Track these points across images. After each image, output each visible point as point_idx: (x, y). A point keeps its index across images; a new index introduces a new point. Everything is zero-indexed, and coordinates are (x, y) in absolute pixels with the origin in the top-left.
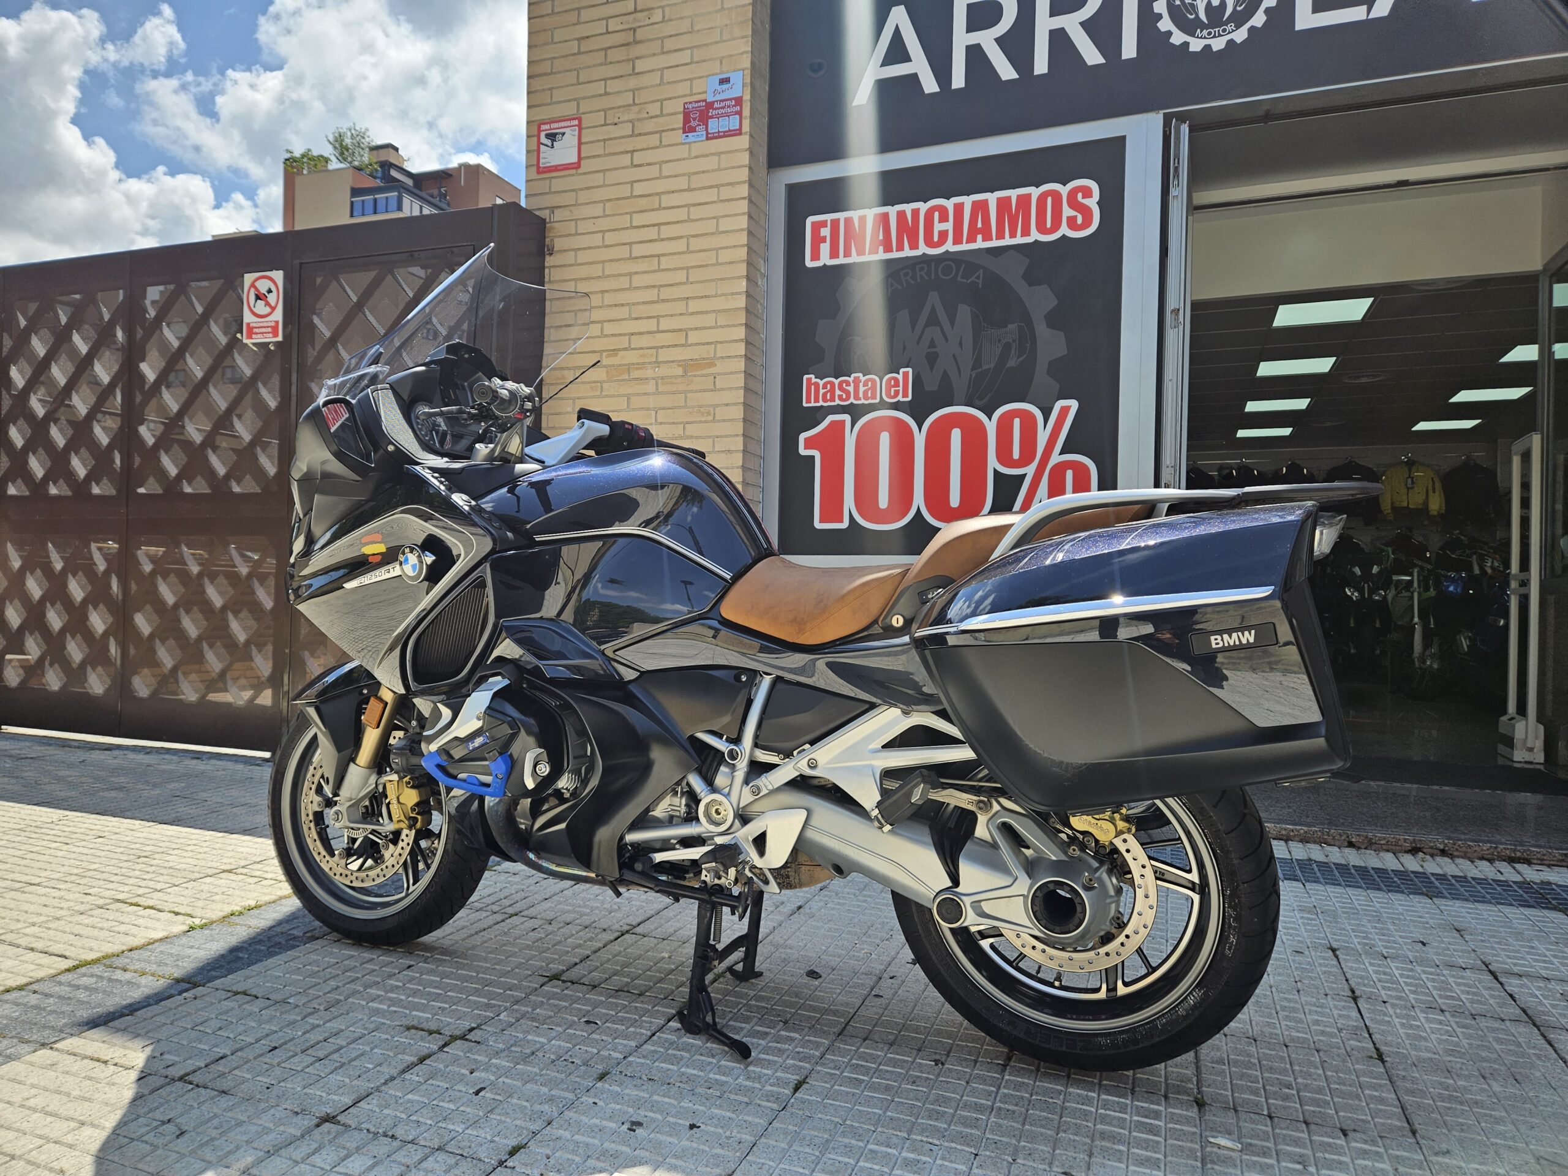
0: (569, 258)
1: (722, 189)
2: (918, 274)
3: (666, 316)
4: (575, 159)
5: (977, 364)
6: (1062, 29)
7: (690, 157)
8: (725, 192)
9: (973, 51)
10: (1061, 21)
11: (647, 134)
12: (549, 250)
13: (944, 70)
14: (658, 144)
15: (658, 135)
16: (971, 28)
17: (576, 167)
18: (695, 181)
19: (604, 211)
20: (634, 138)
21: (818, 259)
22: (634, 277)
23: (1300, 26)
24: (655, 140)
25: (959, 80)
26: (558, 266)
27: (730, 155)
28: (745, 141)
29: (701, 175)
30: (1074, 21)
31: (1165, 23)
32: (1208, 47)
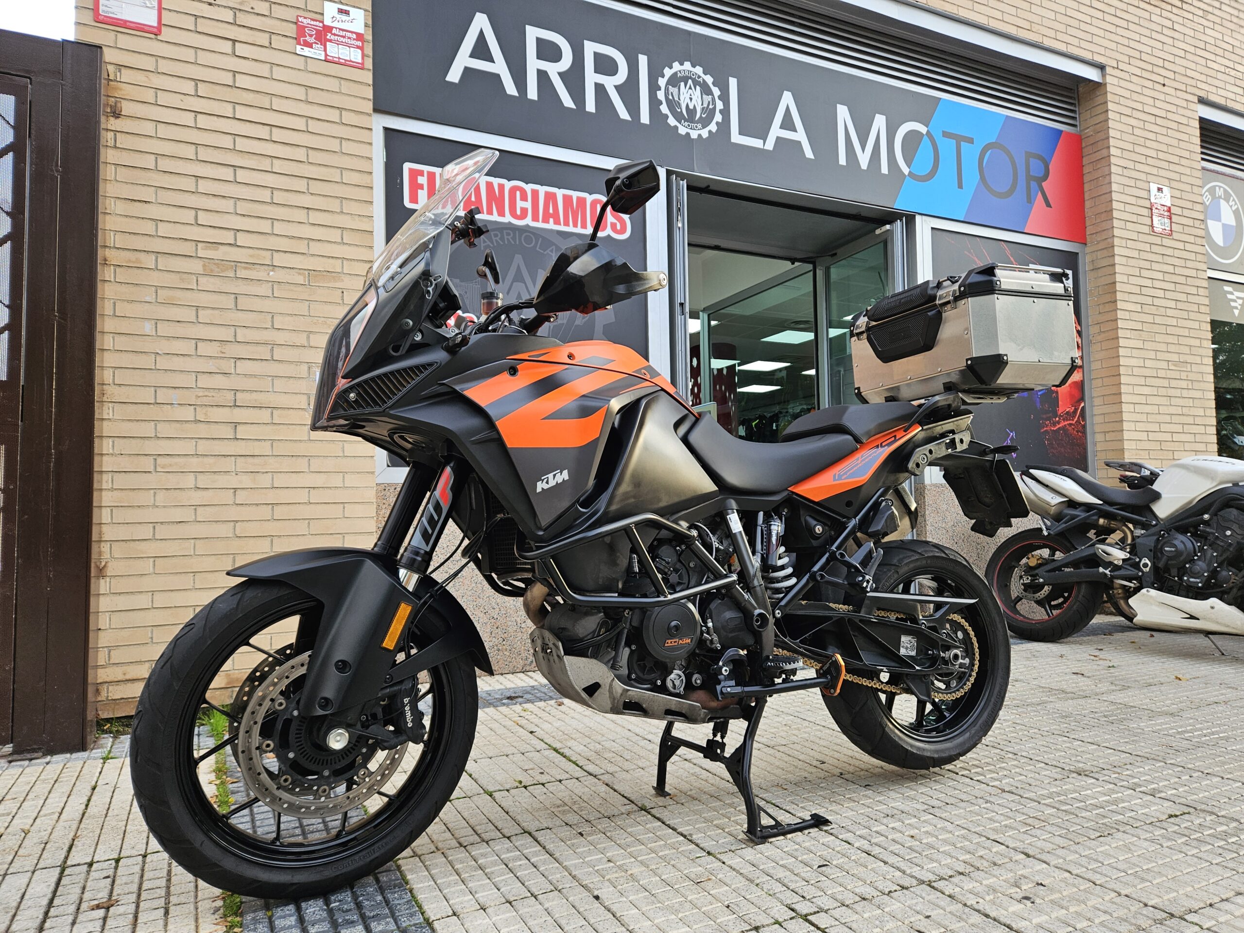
0: (146, 128)
1: (343, 112)
2: (506, 237)
3: (282, 220)
4: (153, 23)
6: (603, 85)
7: (306, 70)
8: (348, 117)
9: (542, 76)
10: (602, 79)
11: (252, 28)
12: (114, 112)
13: (520, 81)
14: (267, 44)
15: (267, 35)
16: (540, 56)
17: (156, 32)
18: (313, 96)
19: (196, 90)
20: (236, 28)
21: (416, 202)
22: (240, 172)
23: (733, 140)
24: (263, 39)
25: (532, 93)
26: (127, 133)
27: (352, 84)
28: (368, 77)
29: (320, 92)
30: (610, 83)
31: (664, 109)
32: (688, 134)
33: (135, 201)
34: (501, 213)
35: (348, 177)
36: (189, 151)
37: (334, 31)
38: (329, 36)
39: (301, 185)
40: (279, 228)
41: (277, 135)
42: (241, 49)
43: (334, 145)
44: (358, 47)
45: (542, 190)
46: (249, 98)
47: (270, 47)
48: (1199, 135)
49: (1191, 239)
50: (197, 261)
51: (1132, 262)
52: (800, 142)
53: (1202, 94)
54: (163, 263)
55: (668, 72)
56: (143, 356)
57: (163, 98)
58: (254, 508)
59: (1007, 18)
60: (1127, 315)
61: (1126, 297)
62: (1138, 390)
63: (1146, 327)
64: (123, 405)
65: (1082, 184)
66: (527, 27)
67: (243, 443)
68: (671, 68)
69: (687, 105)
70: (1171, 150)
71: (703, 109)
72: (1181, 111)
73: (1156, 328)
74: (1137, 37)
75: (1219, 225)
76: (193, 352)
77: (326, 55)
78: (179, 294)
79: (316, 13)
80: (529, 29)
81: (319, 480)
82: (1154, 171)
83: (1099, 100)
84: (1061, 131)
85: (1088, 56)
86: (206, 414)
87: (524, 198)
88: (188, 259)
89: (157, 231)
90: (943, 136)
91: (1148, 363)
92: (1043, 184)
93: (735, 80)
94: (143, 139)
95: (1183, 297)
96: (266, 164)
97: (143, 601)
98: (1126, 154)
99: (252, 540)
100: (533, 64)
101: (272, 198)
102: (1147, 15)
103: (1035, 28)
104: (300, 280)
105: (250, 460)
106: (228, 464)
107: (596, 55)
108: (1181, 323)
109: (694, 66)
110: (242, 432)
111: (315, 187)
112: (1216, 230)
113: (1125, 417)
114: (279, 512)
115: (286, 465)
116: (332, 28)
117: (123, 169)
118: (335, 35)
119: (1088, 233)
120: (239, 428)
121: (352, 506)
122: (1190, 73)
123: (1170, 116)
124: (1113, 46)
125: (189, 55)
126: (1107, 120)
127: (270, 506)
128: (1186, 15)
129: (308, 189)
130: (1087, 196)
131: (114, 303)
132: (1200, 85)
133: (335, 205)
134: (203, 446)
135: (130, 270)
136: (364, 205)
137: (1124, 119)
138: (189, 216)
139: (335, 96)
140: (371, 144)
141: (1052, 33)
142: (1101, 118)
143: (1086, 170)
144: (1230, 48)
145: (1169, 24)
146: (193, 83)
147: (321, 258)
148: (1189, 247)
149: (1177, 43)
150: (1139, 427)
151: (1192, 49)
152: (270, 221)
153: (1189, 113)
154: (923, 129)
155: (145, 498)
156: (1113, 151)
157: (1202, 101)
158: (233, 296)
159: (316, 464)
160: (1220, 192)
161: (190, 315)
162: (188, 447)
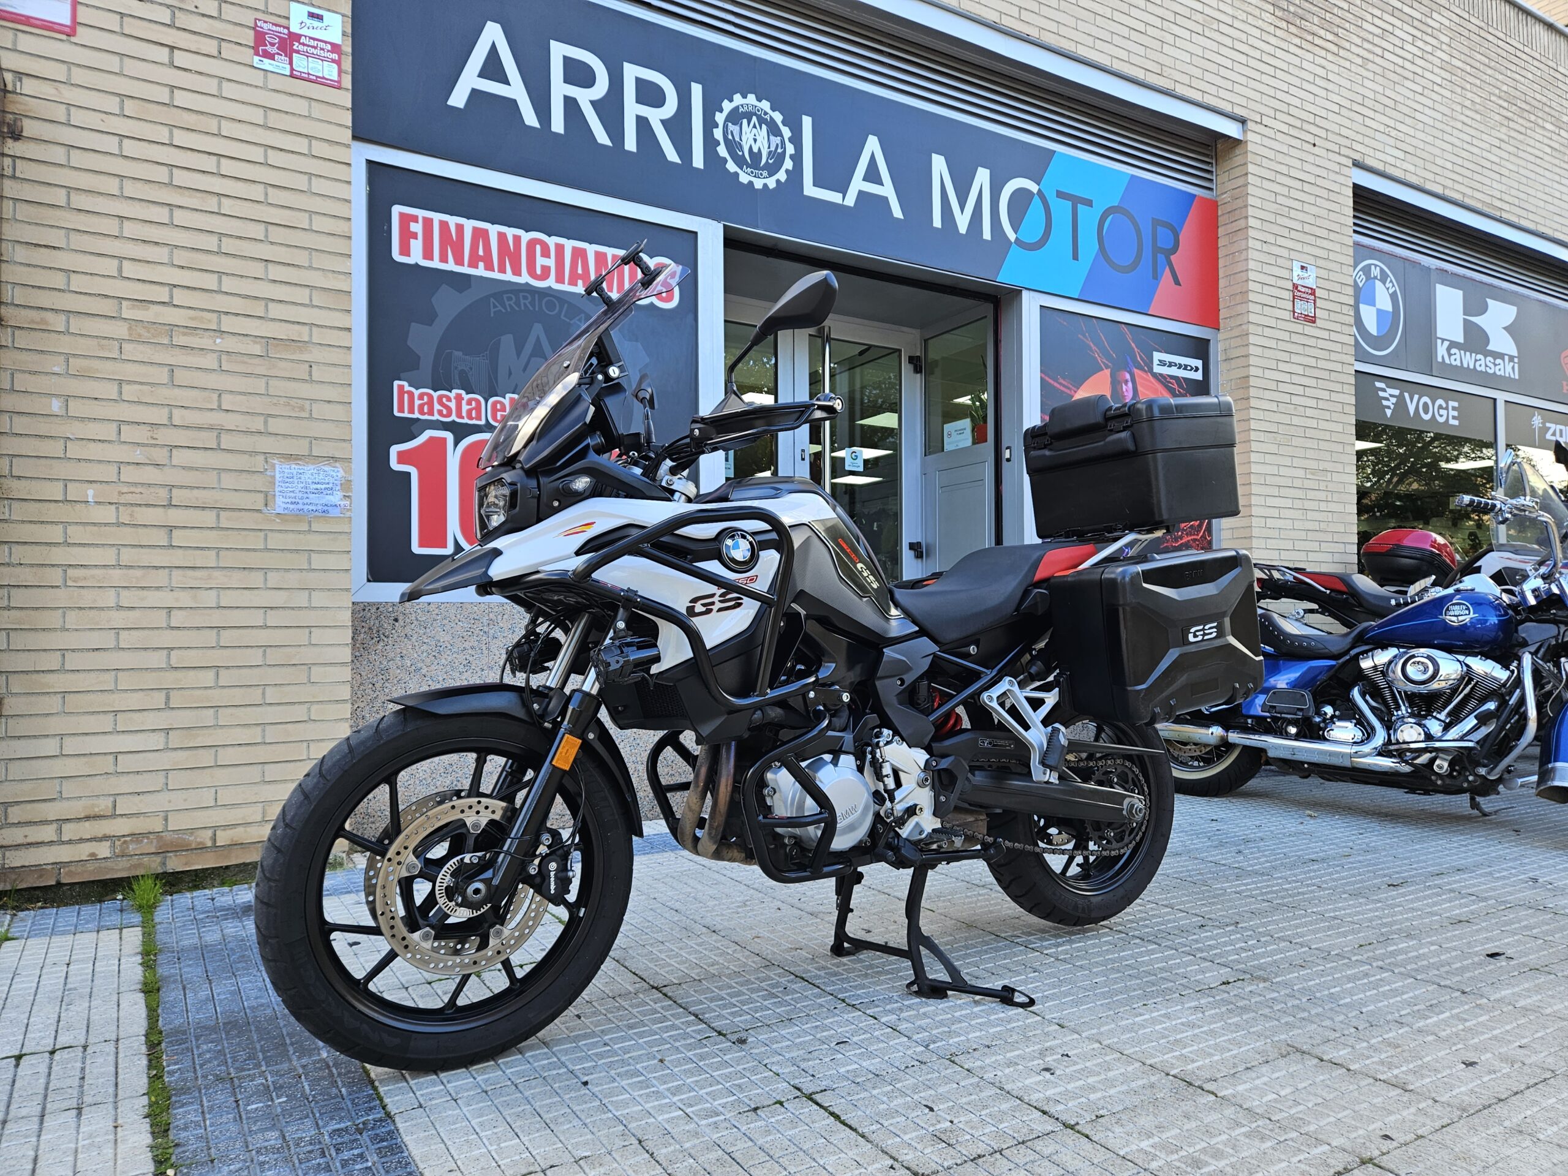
0: (54, 154)
1: (312, 141)
2: (522, 301)
3: (233, 275)
6: (646, 119)
7: (264, 88)
8: (319, 149)
9: (571, 104)
10: (645, 111)
11: (195, 33)
12: (13, 133)
13: (543, 109)
14: (216, 53)
15: (215, 43)
16: (567, 80)
17: (68, 32)
18: (274, 120)
19: (122, 109)
20: (173, 31)
21: (409, 255)
22: (177, 213)
23: (805, 193)
24: (211, 47)
25: (558, 125)
26: (30, 160)
27: (324, 107)
28: (346, 99)
29: (283, 115)
30: (656, 116)
31: (722, 151)
32: (751, 183)
33: (40, 246)
34: (517, 272)
35: (319, 223)
36: (112, 185)
37: (303, 40)
38: (296, 46)
39: (258, 231)
40: (228, 284)
41: (227, 167)
42: (180, 59)
43: (301, 182)
44: (333, 61)
45: (569, 245)
47: (219, 56)
48: (1351, 205)
49: (1337, 327)
50: (120, 323)
51: (1268, 353)
52: (886, 198)
53: (1357, 156)
54: (76, 324)
55: (727, 106)
56: (51, 442)
57: (78, 117)
58: (195, 633)
59: (1134, 59)
60: (1259, 415)
61: (1261, 393)
62: (1271, 501)
63: (1282, 429)
64: (24, 503)
65: (1216, 259)
66: (552, 42)
67: (180, 552)
68: (731, 100)
69: (751, 148)
70: (1319, 222)
71: (770, 152)
72: (1332, 176)
73: (1292, 431)
74: (1285, 87)
75: (1373, 310)
76: (113, 437)
77: (292, 69)
78: (96, 364)
79: (280, 16)
80: (554, 45)
81: (279, 599)
82: (1299, 247)
83: (1238, 160)
84: (1194, 196)
85: (1227, 108)
86: (131, 515)
87: (546, 253)
88: (108, 321)
89: (69, 285)
90: (1057, 196)
91: (1283, 471)
92: (1172, 257)
93: (810, 119)
94: (52, 169)
95: (1325, 395)
96: (212, 204)
97: (50, 747)
98: (1266, 226)
99: (192, 673)
100: (559, 89)
101: (219, 246)
102: (1297, 61)
103: (1167, 72)
104: (257, 349)
105: (190, 573)
106: (160, 579)
107: (639, 81)
108: (1323, 425)
109: (759, 100)
110: (179, 538)
111: (276, 234)
112: (1369, 317)
113: (1255, 532)
114: (227, 637)
115: (236, 579)
116: (300, 36)
117: (25, 206)
118: (304, 44)
119: (1221, 317)
120: (175, 533)
121: (322, 630)
122: (1344, 132)
123: (1319, 181)
124: (1257, 96)
125: (113, 63)
126: (1246, 185)
127: (215, 631)
128: (1342, 62)
129: (266, 236)
130: (1221, 273)
131: (12, 375)
132: (1356, 146)
133: (301, 258)
134: (127, 556)
135: (33, 333)
136: (340, 258)
137: (1266, 185)
138: (110, 267)
139: (301, 121)
140: (349, 183)
141: (1185, 79)
142: (1240, 182)
143: (1221, 243)
144: (1391, 103)
145: (1322, 72)
146: (118, 99)
147: (283, 324)
148: (1334, 337)
149: (1332, 96)
150: (1271, 544)
151: (1347, 104)
152: (216, 276)
153: (1341, 179)
154: (1034, 188)
155: (53, 619)
156: (1252, 222)
157: (1357, 164)
158: (166, 369)
159: (274, 579)
160: (1375, 272)
161: (111, 391)
162: (108, 556)
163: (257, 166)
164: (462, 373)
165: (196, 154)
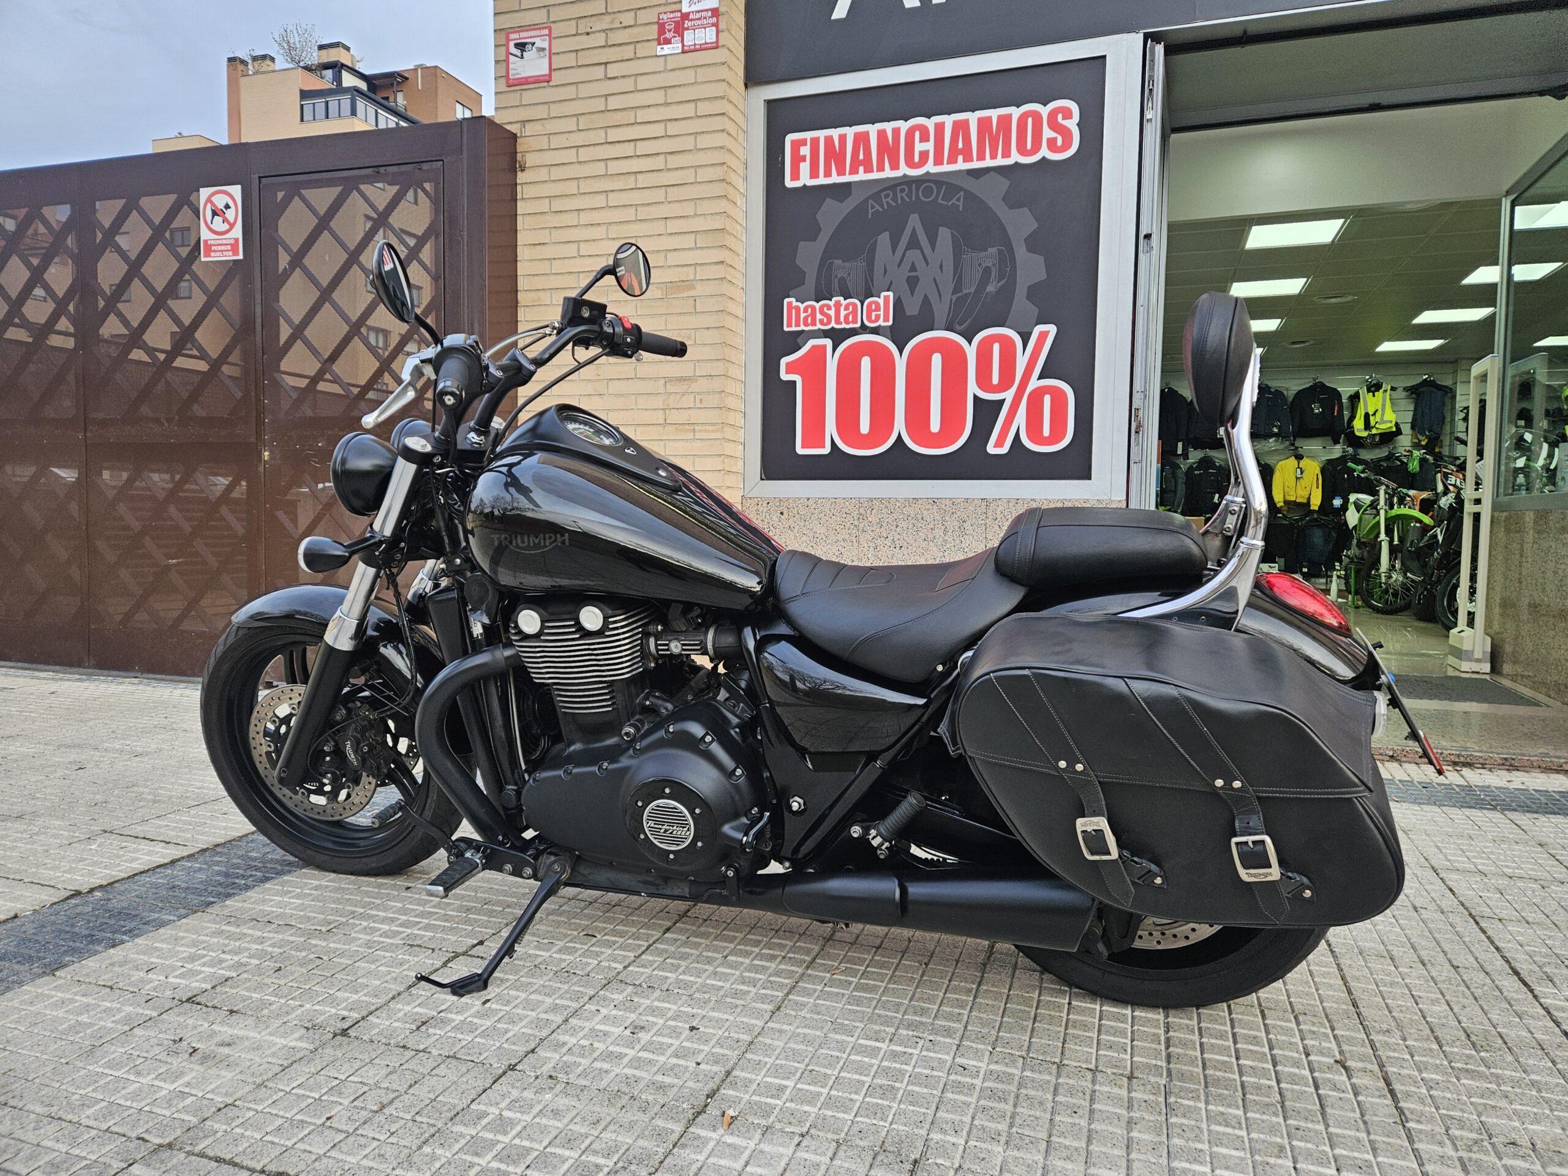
0: (543, 174)
1: (699, 104)
2: (899, 195)
3: (644, 236)
4: (546, 71)
5: (957, 289)
7: (666, 71)
11: (620, 45)
12: (520, 168)
14: (633, 56)
15: (632, 47)
17: (547, 79)
18: (672, 94)
19: (577, 125)
20: (607, 49)
21: (798, 179)
22: (611, 195)
24: (630, 52)
26: (530, 183)
29: (677, 89)
33: (536, 244)
34: (895, 166)
35: (705, 174)
36: (574, 187)
37: (691, 16)
38: (686, 24)
41: (643, 148)
42: (612, 71)
43: (688, 143)
44: (713, 25)
45: (948, 120)
46: (618, 118)
47: (636, 57)
57: (554, 142)
89: (550, 271)
94: (541, 185)
96: (629, 182)
101: (636, 215)
104: (659, 294)
111: (673, 194)
116: (689, 13)
117: (530, 218)
118: (691, 20)
125: (571, 92)
133: (688, 208)
135: (534, 310)
138: (571, 250)
139: (692, 87)
146: (575, 119)
147: (677, 269)
163: (660, 141)
164: (842, 278)
165: (622, 145)
